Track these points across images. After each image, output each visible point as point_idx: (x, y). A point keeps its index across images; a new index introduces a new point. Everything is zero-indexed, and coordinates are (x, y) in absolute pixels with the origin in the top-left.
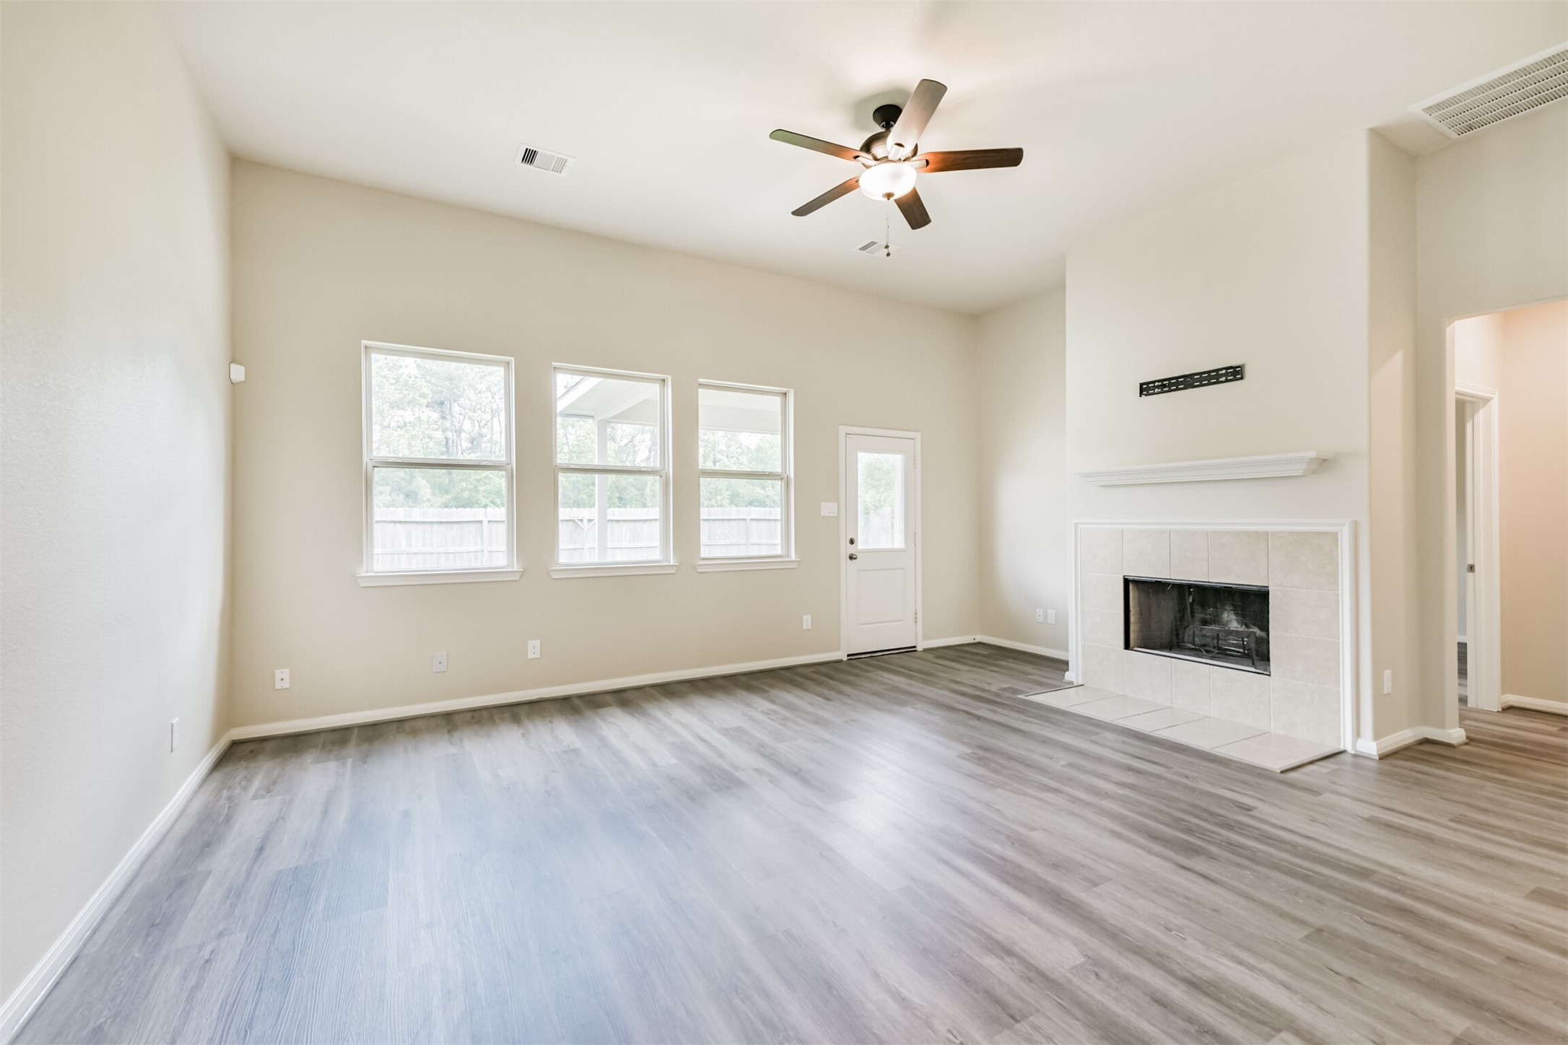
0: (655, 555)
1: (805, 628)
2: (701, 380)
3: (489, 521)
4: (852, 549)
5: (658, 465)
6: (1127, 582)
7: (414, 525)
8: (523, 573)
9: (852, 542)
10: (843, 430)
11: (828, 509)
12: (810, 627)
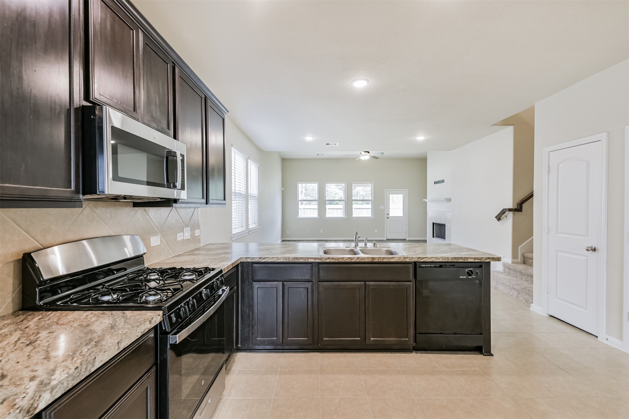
0: (342, 216)
1: (375, 232)
2: (352, 182)
3: (329, 209)
4: (388, 216)
5: (344, 199)
6: (433, 224)
7: (311, 210)
8: (320, 218)
9: (388, 214)
10: (386, 190)
11: (382, 207)
12: (377, 232)
